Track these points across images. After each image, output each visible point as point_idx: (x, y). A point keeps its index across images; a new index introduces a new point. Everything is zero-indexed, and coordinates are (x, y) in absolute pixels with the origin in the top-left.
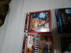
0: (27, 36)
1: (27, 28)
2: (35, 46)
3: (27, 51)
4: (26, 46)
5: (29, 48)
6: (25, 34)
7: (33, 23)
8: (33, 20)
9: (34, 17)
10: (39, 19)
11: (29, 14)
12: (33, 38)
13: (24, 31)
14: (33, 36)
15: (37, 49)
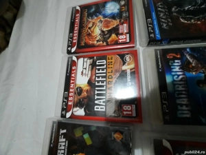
0: (74, 61)
2: (97, 79)
3: (75, 93)
4: (73, 83)
5: (82, 86)
6: (69, 58)
7: (90, 28)
8: (90, 22)
9: (91, 15)
10: (105, 16)
11: (78, 8)
12: (89, 61)
13: (68, 50)
14: (90, 58)
15: (100, 84)
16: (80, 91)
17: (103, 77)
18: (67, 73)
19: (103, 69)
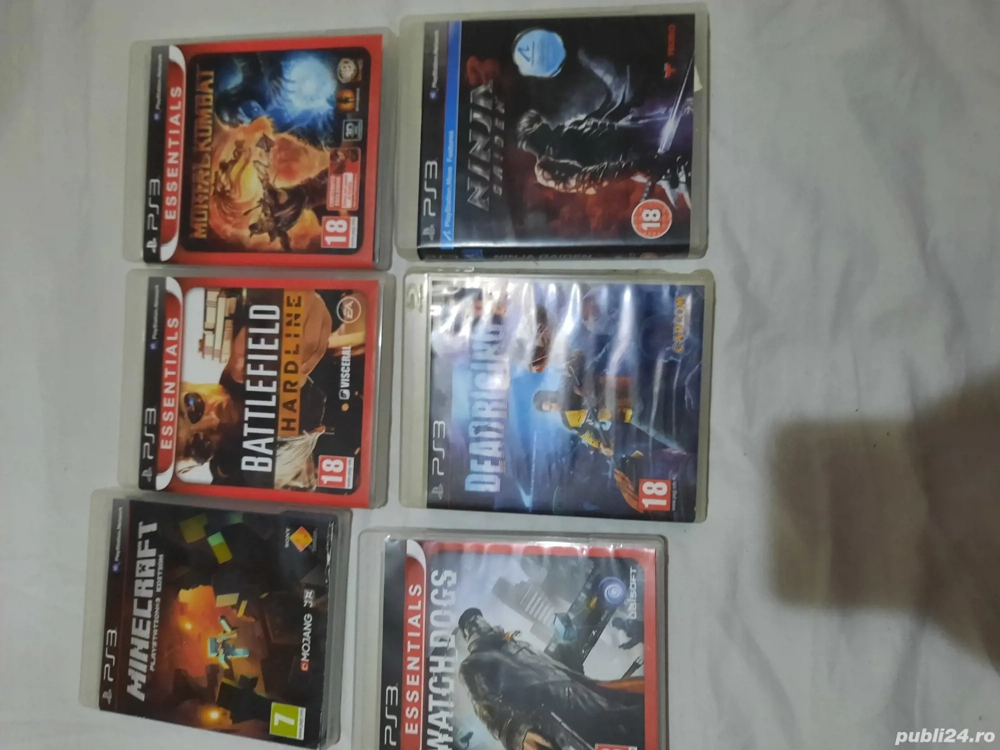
0: (171, 297)
1: (170, 216)
2: (250, 372)
3: (181, 414)
4: (172, 379)
5: (202, 391)
6: (152, 281)
7: (225, 167)
11: (177, 56)
12: (225, 305)
13: (147, 251)
14: (230, 292)
15: (260, 388)
16: (195, 407)
17: (269, 365)
18: (149, 340)
19: (270, 339)
